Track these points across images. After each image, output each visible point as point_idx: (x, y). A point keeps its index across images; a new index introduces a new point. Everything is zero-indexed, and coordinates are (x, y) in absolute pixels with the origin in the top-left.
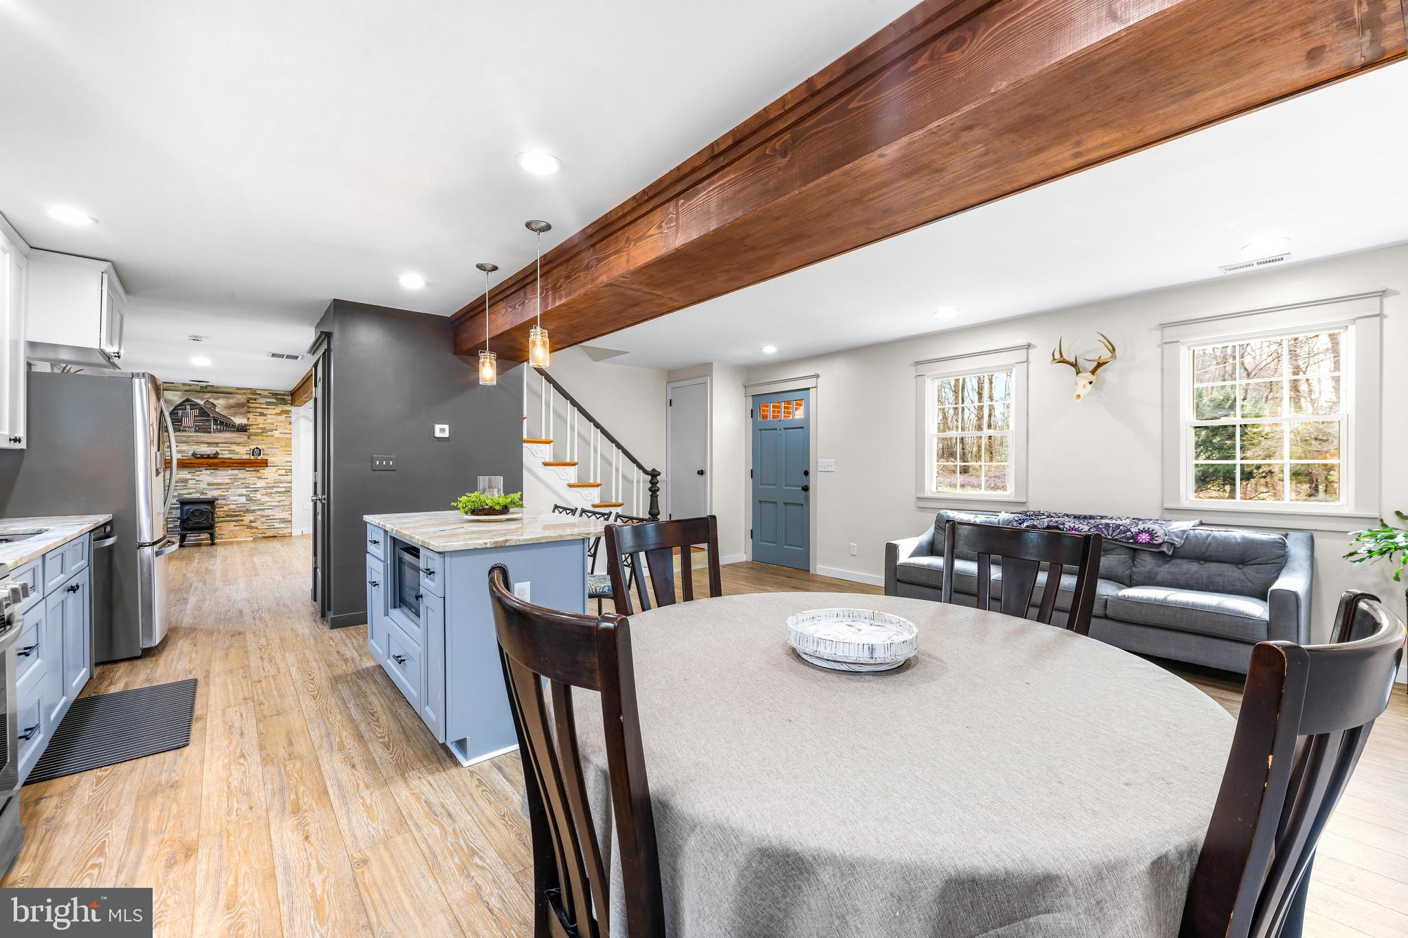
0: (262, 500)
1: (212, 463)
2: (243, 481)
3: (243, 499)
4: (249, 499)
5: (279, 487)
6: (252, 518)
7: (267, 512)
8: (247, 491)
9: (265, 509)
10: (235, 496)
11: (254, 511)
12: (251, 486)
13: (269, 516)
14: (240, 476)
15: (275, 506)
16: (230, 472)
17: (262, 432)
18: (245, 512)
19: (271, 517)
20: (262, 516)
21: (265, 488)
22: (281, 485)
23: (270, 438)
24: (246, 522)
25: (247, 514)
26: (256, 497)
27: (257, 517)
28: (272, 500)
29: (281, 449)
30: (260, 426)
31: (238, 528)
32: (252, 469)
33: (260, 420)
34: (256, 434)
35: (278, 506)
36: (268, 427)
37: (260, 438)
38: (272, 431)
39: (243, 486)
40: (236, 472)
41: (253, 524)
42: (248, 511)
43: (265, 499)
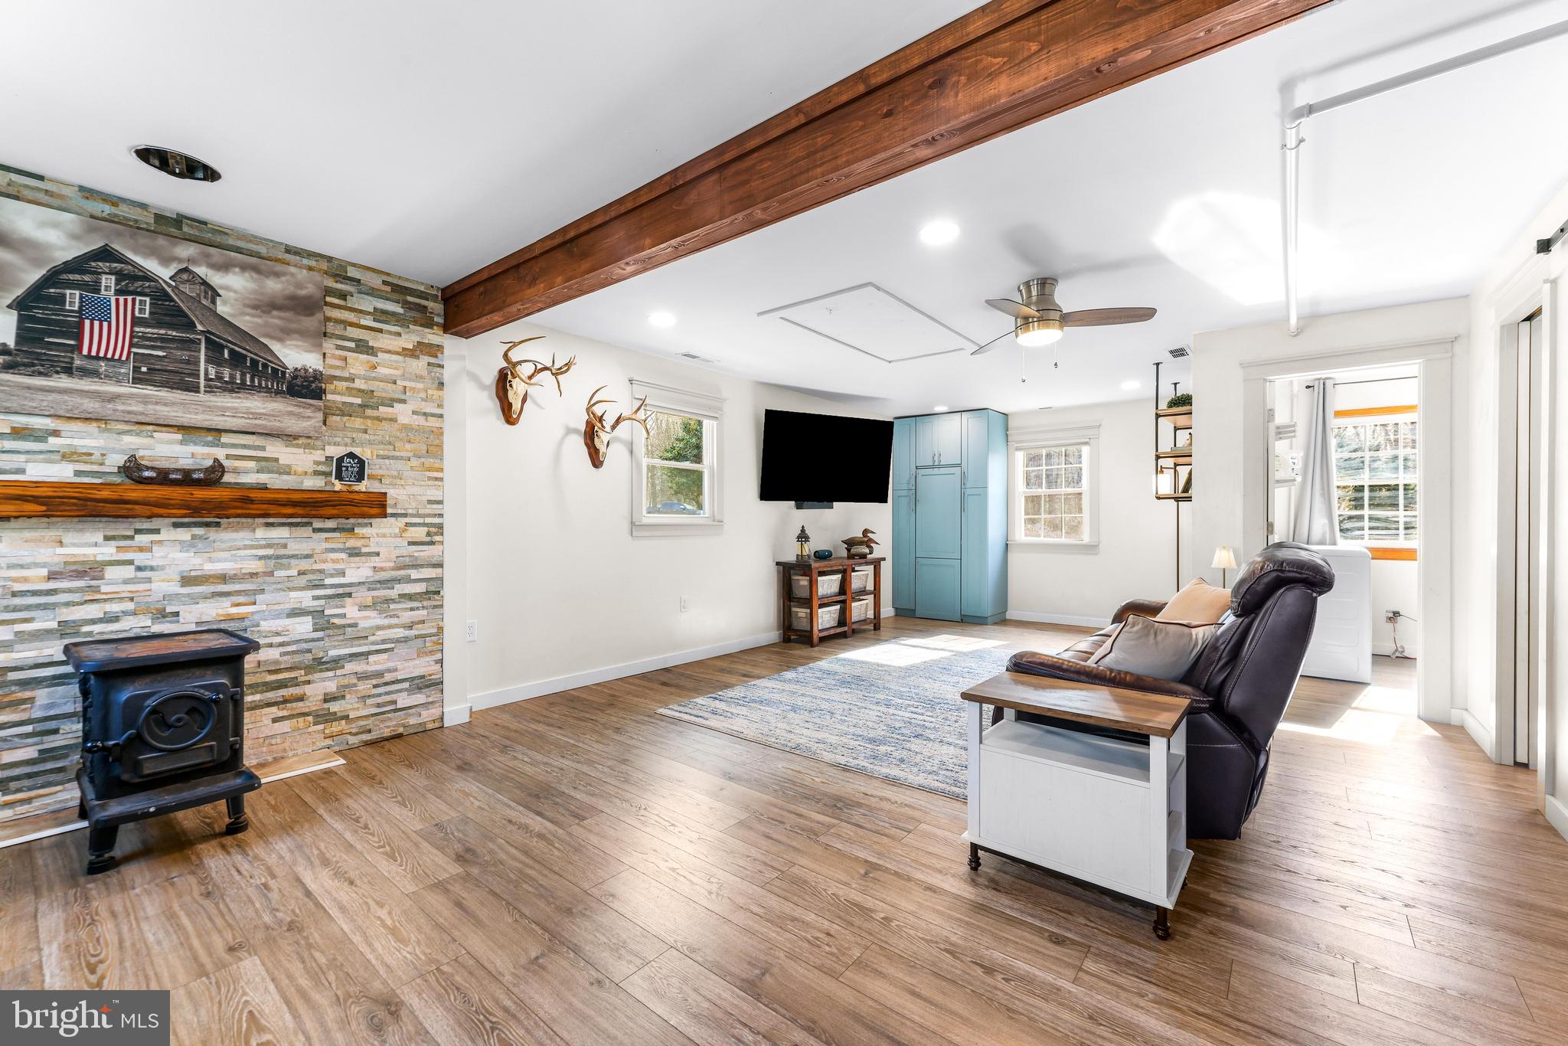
0: (362, 624)
1: (204, 501)
2: (304, 565)
3: (303, 627)
4: (324, 624)
5: (409, 580)
6: (331, 687)
7: (376, 663)
8: (316, 598)
9: (369, 653)
10: (278, 616)
11: (337, 663)
12: (328, 581)
13: (380, 674)
14: (294, 548)
15: (398, 641)
16: (261, 533)
17: (363, 406)
18: (309, 669)
19: (388, 677)
20: (363, 677)
21: (372, 585)
22: (414, 574)
23: (385, 425)
24: (313, 703)
25: (317, 676)
26: (344, 616)
27: (346, 681)
28: (386, 622)
29: (415, 462)
30: (359, 384)
31: (285, 726)
32: (331, 524)
33: (358, 363)
34: (346, 411)
35: (406, 640)
36: (382, 389)
37: (358, 423)
38: (390, 402)
39: (303, 581)
40: (280, 533)
41: (334, 707)
42: (320, 664)
43: (370, 619)
